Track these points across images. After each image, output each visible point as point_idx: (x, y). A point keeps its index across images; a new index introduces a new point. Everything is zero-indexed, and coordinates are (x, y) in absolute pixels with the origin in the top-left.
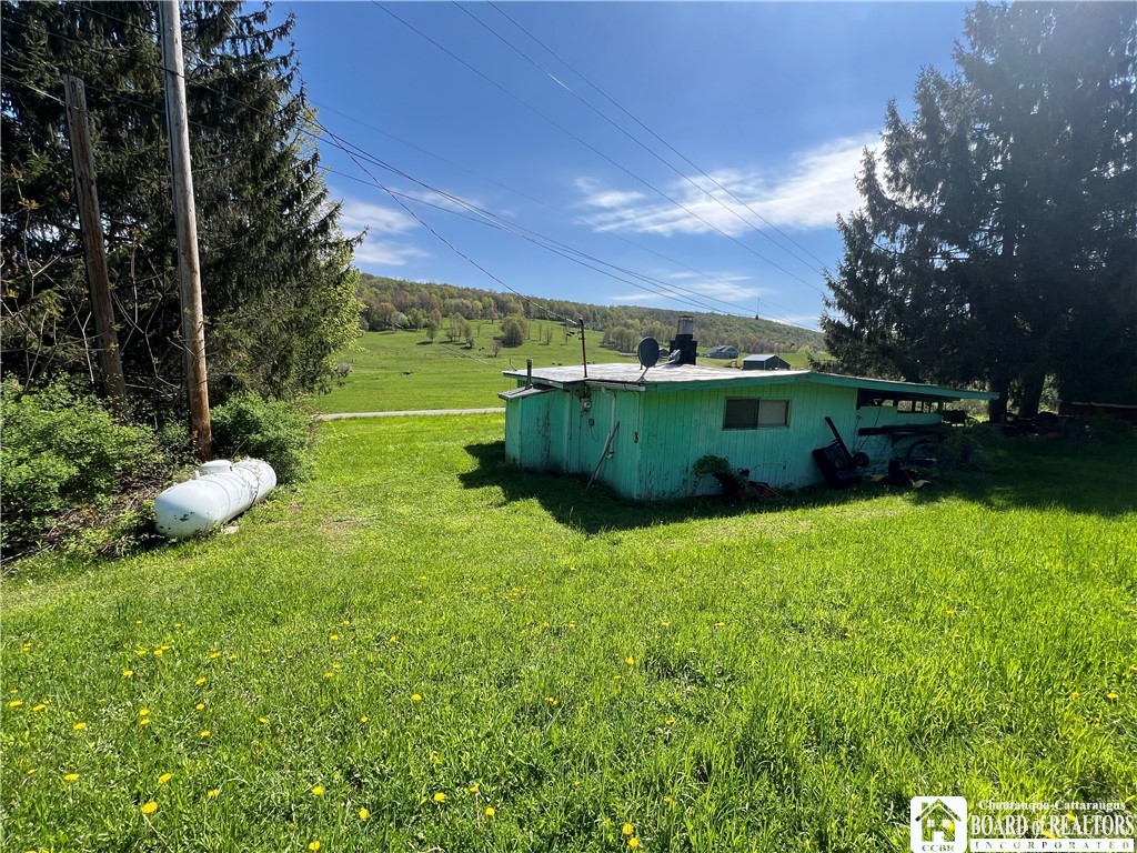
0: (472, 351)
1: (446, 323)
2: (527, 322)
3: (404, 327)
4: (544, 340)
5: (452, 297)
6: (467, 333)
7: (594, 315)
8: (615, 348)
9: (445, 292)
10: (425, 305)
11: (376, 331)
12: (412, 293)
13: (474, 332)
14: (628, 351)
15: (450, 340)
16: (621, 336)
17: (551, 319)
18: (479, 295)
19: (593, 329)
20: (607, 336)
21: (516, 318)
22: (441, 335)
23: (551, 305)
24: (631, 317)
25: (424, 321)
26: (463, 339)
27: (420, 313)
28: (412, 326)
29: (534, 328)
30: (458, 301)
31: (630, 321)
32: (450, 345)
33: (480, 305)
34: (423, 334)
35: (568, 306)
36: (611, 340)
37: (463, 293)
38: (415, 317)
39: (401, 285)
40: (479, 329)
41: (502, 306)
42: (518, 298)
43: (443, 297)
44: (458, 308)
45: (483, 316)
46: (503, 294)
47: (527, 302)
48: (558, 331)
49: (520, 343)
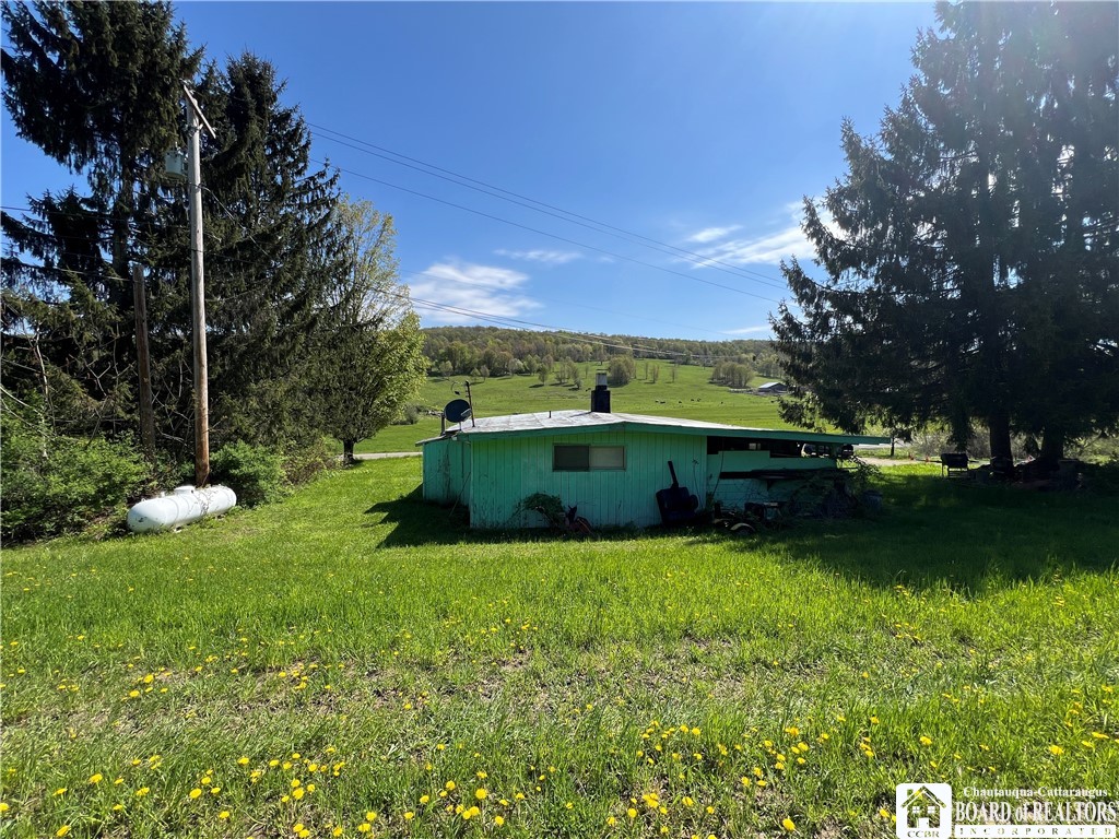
0: (579, 392)
1: (557, 366)
2: (635, 361)
3: (519, 372)
4: (650, 378)
5: (564, 342)
6: (575, 374)
7: (705, 351)
8: (725, 384)
9: (559, 338)
10: (540, 351)
11: (496, 376)
12: (530, 341)
13: (582, 374)
14: (740, 387)
15: (560, 383)
16: (732, 370)
17: (661, 358)
18: (588, 338)
19: (704, 365)
20: (717, 372)
21: (621, 359)
22: (551, 378)
23: (661, 344)
24: (746, 352)
25: (537, 365)
26: (571, 381)
27: (534, 359)
28: (527, 371)
29: (640, 368)
30: (570, 346)
31: (744, 356)
32: (560, 387)
33: (590, 348)
34: (535, 378)
35: (678, 344)
36: (722, 375)
37: (575, 338)
38: (529, 363)
39: (521, 335)
40: (587, 370)
41: (610, 347)
42: (627, 340)
43: (557, 343)
44: (569, 352)
45: (593, 359)
46: (613, 337)
47: (634, 341)
48: (664, 369)
49: (626, 383)
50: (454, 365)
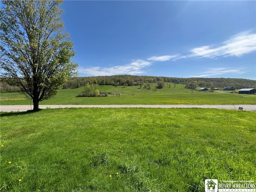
0: (150, 90)
1: (145, 84)
2: (164, 83)
3: (135, 85)
4: (169, 87)
5: (147, 78)
6: (149, 85)
7: (183, 80)
8: (189, 88)
9: (145, 77)
10: (141, 80)
11: (129, 86)
12: (138, 78)
13: (151, 85)
14: (194, 89)
15: (145, 87)
16: (191, 85)
17: (171, 82)
18: (153, 77)
19: (183, 84)
20: (187, 85)
21: (161, 82)
22: (143, 86)
23: (171, 78)
24: (194, 80)
25: (140, 83)
26: (148, 87)
27: (139, 82)
28: (137, 85)
29: (166, 84)
30: (148, 79)
31: (194, 81)
32: (145, 89)
33: (153, 79)
34: (139, 86)
35: (176, 79)
36: (188, 86)
37: (149, 77)
38: (138, 83)
39: (136, 76)
40: (152, 85)
41: (158, 79)
42: (162, 77)
43: (145, 78)
44: (148, 80)
45: (154, 82)
46: (159, 77)
47: (164, 78)
48: (172, 85)
49: (162, 88)
50: (120, 83)
